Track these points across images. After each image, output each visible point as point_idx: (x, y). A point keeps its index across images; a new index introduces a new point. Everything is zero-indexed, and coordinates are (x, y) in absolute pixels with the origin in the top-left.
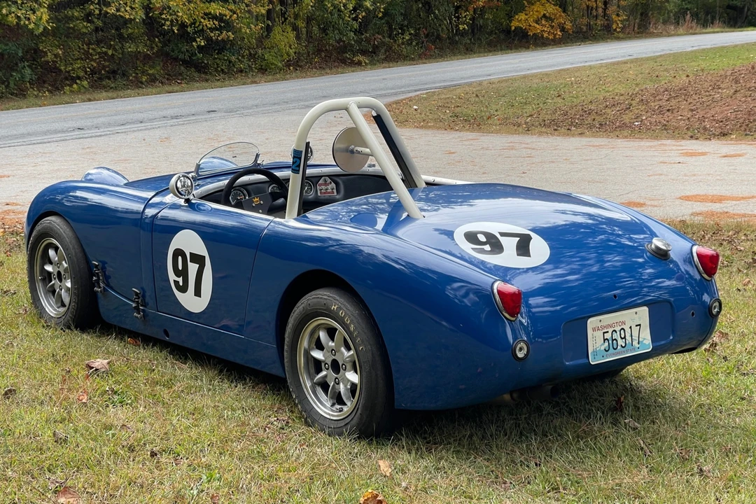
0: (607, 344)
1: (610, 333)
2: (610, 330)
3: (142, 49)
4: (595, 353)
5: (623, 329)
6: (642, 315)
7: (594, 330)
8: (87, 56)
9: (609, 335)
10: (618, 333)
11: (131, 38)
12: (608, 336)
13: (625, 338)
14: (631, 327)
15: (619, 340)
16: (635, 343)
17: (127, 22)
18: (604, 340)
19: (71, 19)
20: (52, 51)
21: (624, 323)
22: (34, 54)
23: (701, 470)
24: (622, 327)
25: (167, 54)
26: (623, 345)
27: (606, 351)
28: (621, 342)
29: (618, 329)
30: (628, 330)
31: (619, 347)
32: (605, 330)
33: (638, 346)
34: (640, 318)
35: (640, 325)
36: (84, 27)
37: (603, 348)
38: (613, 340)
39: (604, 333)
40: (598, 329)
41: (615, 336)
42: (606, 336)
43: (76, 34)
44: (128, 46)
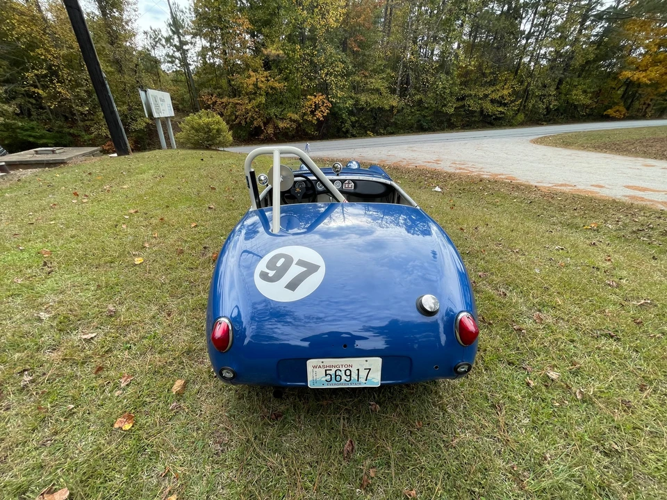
0: (328, 377)
2: (334, 370)
4: (314, 382)
6: (373, 362)
7: (315, 367)
8: (462, 120)
9: (332, 372)
10: (343, 372)
11: (476, 116)
13: (350, 375)
14: (358, 370)
17: (475, 112)
19: (461, 111)
20: (453, 120)
22: (449, 120)
24: (350, 368)
25: (484, 122)
26: (348, 380)
27: (328, 382)
28: (344, 377)
29: (343, 369)
30: (355, 371)
31: (342, 381)
32: (328, 368)
33: (365, 382)
34: (370, 365)
35: (370, 369)
36: (463, 113)
37: (324, 379)
38: (336, 376)
39: (326, 370)
40: (320, 367)
41: (338, 373)
42: (328, 372)
43: (460, 115)
44: (473, 119)
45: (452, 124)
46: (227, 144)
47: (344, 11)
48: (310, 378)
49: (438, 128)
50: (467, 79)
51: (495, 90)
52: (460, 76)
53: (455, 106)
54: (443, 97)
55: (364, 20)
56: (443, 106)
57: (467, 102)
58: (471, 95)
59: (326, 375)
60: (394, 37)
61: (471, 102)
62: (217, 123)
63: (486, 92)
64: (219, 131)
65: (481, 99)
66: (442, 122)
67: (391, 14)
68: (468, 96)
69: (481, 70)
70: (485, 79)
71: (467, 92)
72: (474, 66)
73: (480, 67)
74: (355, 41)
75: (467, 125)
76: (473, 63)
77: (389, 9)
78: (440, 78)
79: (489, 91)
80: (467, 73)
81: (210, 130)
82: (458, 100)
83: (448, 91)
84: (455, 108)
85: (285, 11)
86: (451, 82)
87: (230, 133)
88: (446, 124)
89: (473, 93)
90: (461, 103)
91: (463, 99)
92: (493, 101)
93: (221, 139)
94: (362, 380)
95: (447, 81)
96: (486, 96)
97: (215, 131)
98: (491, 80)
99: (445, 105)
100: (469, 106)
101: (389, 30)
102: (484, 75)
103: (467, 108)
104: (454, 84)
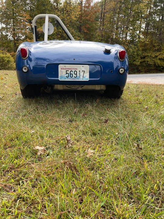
0: (67, 75)
2: (70, 70)
3: (153, 68)
4: (62, 77)
5: (76, 71)
6: (86, 68)
7: (61, 69)
8: (145, 69)
9: (69, 72)
10: (73, 72)
11: (152, 67)
13: (76, 74)
14: (80, 71)
17: (151, 64)
19: (143, 64)
20: (140, 68)
22: (137, 69)
23: (107, 121)
24: (75, 70)
25: (157, 69)
26: (75, 77)
27: (67, 77)
28: (74, 75)
29: (73, 71)
30: (78, 72)
31: (73, 77)
32: (67, 70)
33: (83, 78)
34: (84, 69)
35: (84, 71)
36: (145, 65)
37: (65, 76)
38: (71, 74)
39: (66, 71)
40: (64, 69)
41: (72, 73)
42: (67, 72)
43: (144, 66)
44: (151, 68)
45: (140, 70)
46: (13, 69)
47: (80, 13)
48: (59, 75)
49: (132, 72)
50: (145, 48)
51: (160, 54)
52: (141, 46)
53: (140, 61)
54: (133, 56)
55: (90, 18)
56: (133, 61)
57: (146, 59)
58: (148, 56)
59: (66, 73)
60: (106, 26)
61: (149, 60)
62: (8, 57)
63: (156, 55)
64: (8, 61)
65: (154, 58)
66: (134, 69)
67: (104, 16)
68: (146, 57)
69: (152, 43)
70: (155, 48)
71: (146, 54)
72: (148, 41)
73: (151, 42)
74: (85, 28)
75: (148, 71)
76: (147, 40)
77: (103, 14)
78: (131, 47)
79: (158, 54)
80: (145, 45)
81: (4, 61)
82: (142, 58)
83: (136, 53)
84: (140, 62)
85: (49, 11)
86: (137, 49)
87: (15, 63)
88: (136, 71)
89: (149, 55)
90: (143, 60)
91: (144, 57)
92: (160, 59)
93: (10, 65)
94: (81, 77)
95: (135, 48)
96: (156, 57)
97: (6, 61)
98: (158, 49)
99: (135, 61)
100: (148, 62)
101: (103, 23)
102: (154, 46)
103: (146, 62)
104: (139, 50)
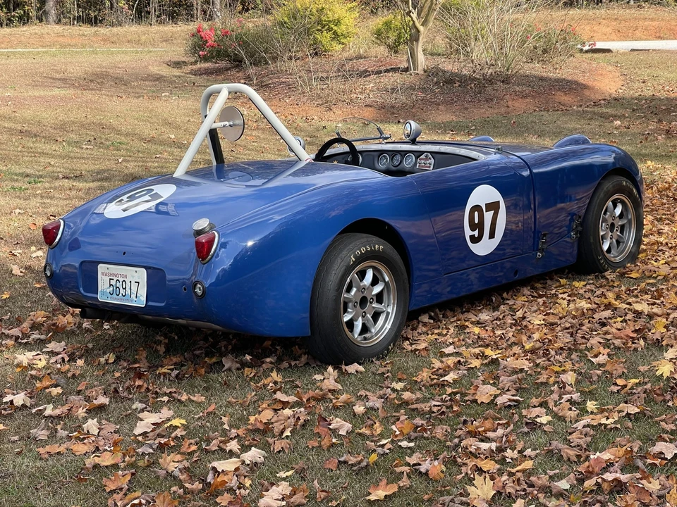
0: (111, 289)
1: (115, 280)
2: (115, 279)
4: (103, 293)
5: (124, 281)
6: (141, 275)
7: (103, 274)
10: (121, 283)
12: (113, 282)
13: (125, 289)
14: (131, 282)
15: (121, 289)
16: (133, 296)
18: (110, 285)
21: (126, 276)
24: (124, 279)
26: (124, 294)
27: (111, 295)
28: (121, 291)
29: (121, 280)
30: (128, 284)
31: (120, 295)
32: (111, 277)
33: (135, 299)
34: (139, 277)
35: (138, 283)
37: (108, 291)
38: (117, 287)
39: (110, 279)
40: (106, 274)
41: (118, 284)
48: (99, 288)
